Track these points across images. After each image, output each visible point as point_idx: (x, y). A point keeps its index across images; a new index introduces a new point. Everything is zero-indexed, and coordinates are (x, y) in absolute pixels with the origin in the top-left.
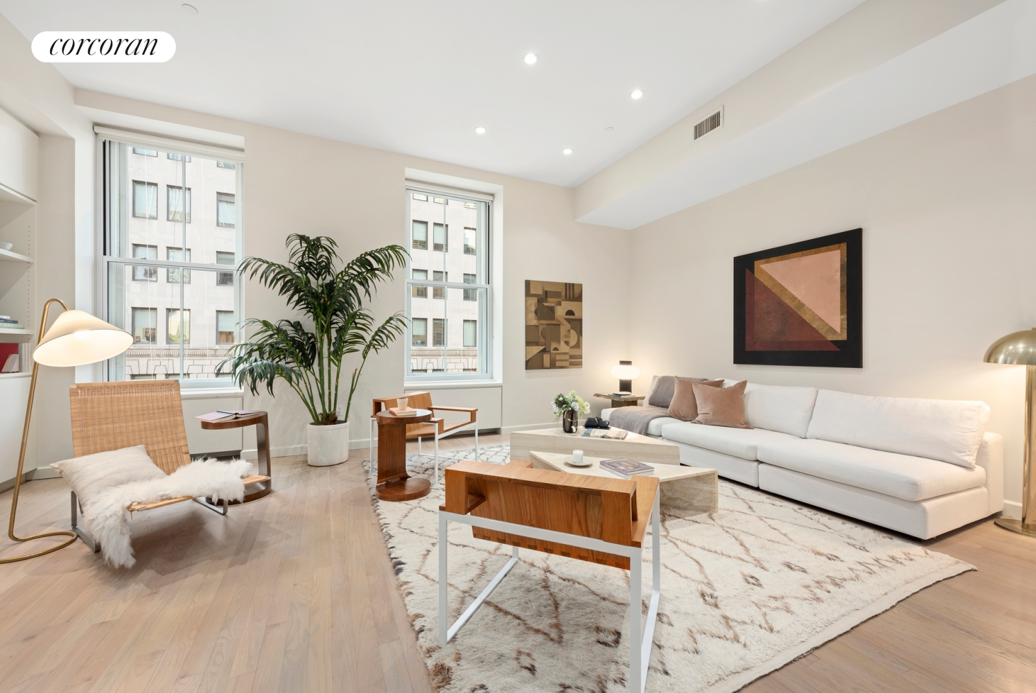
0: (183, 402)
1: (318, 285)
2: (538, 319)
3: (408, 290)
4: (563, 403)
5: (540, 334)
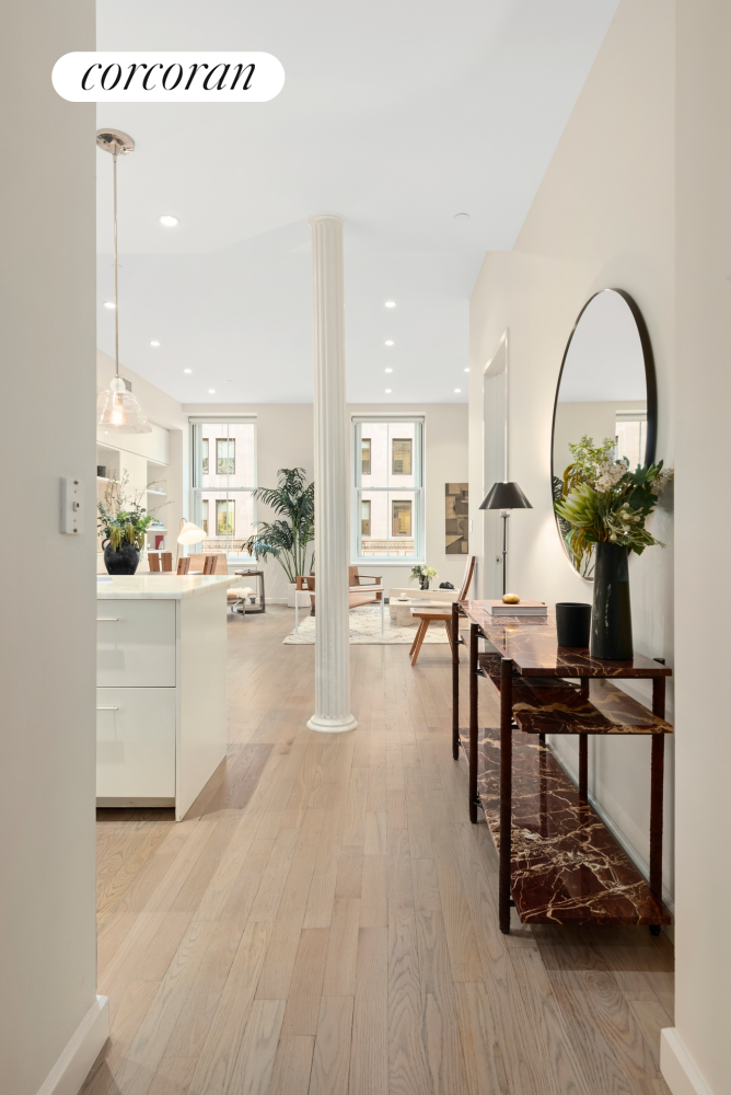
1: (294, 500)
2: (457, 514)
3: (359, 494)
4: (417, 570)
5: (458, 526)
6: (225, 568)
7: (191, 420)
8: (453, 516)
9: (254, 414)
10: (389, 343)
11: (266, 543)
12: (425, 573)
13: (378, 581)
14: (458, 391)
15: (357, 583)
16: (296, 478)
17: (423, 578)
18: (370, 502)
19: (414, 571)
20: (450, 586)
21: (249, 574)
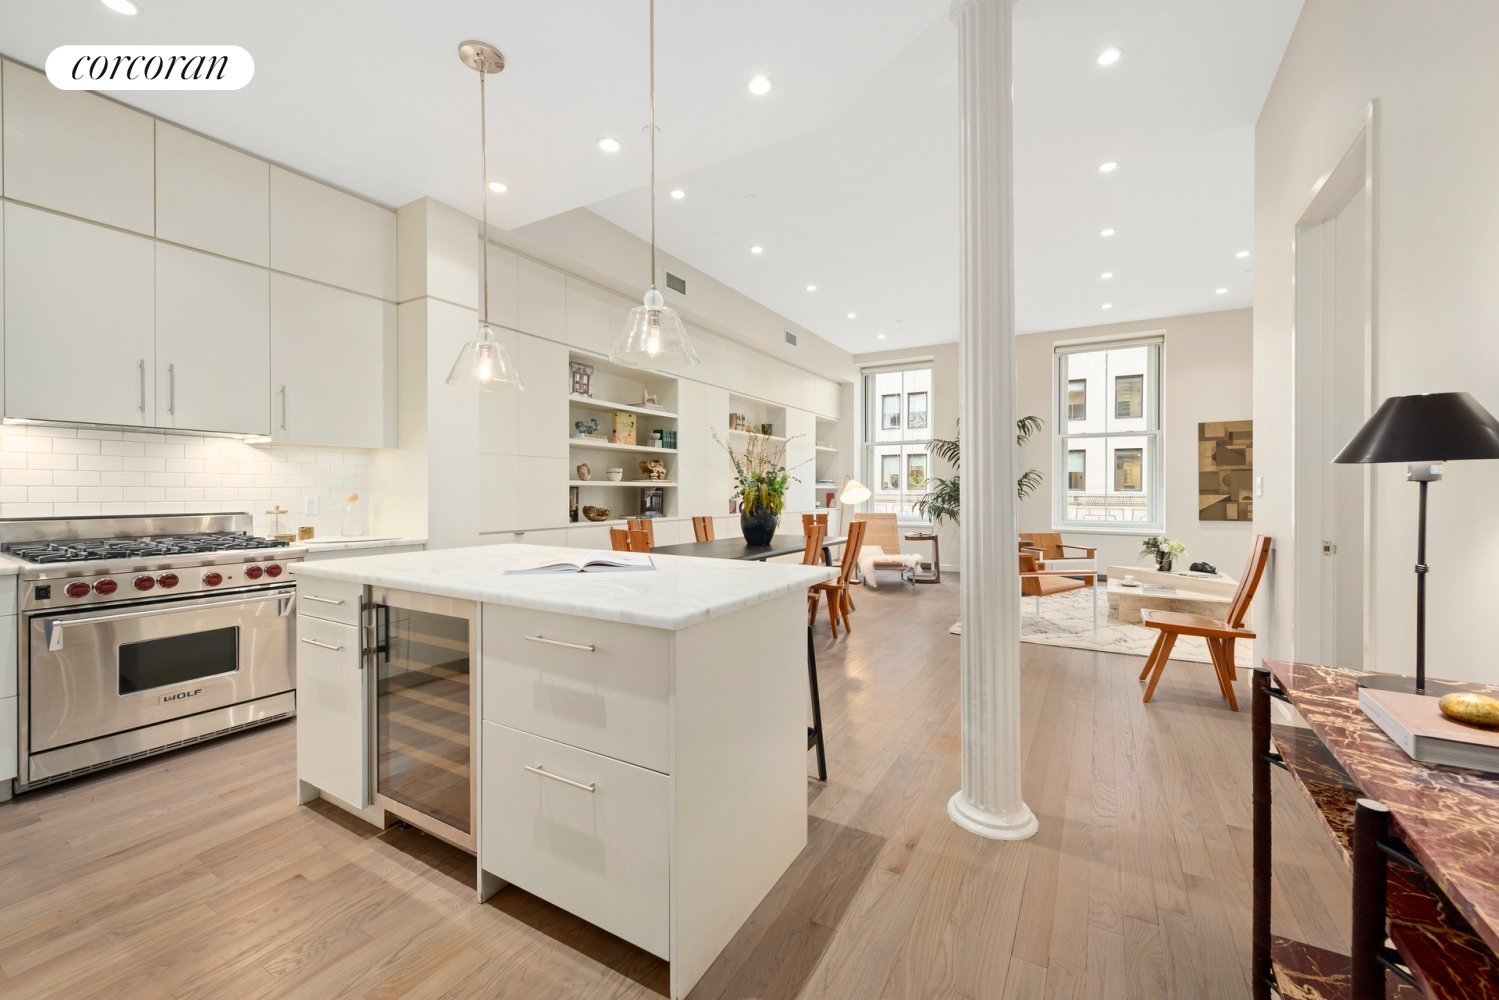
0: (899, 528)
2: (1217, 465)
3: (1064, 443)
4: (1153, 544)
5: (1221, 481)
6: (894, 529)
7: (863, 371)
8: (1211, 467)
9: (931, 357)
10: (1108, 233)
11: (943, 501)
12: (1165, 548)
13: (1090, 554)
14: (1222, 291)
15: (1061, 556)
17: (1162, 555)
18: (1084, 451)
19: (1147, 543)
20: (1209, 569)
21: (921, 538)
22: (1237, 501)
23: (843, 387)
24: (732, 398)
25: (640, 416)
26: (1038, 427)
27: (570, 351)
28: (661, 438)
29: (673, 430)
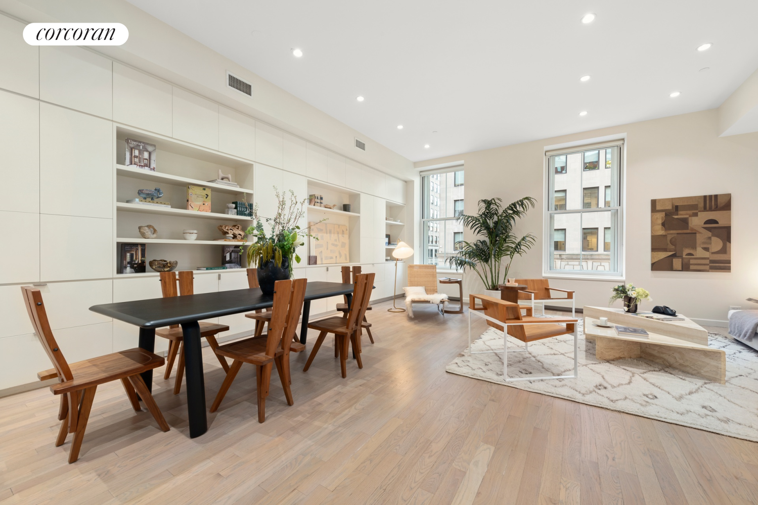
0: (437, 274)
1: (491, 223)
2: (666, 230)
4: (622, 291)
5: (669, 242)
6: (434, 275)
7: (421, 174)
8: (660, 232)
9: (462, 162)
11: (466, 257)
12: (632, 294)
13: (570, 295)
14: (675, 95)
15: (548, 296)
16: (492, 206)
17: (629, 300)
18: (565, 229)
19: (616, 290)
20: (670, 312)
21: (450, 282)
22: (681, 257)
23: (408, 183)
24: (310, 183)
25: (214, 190)
26: (533, 205)
27: (118, 128)
28: (236, 208)
29: (251, 203)
